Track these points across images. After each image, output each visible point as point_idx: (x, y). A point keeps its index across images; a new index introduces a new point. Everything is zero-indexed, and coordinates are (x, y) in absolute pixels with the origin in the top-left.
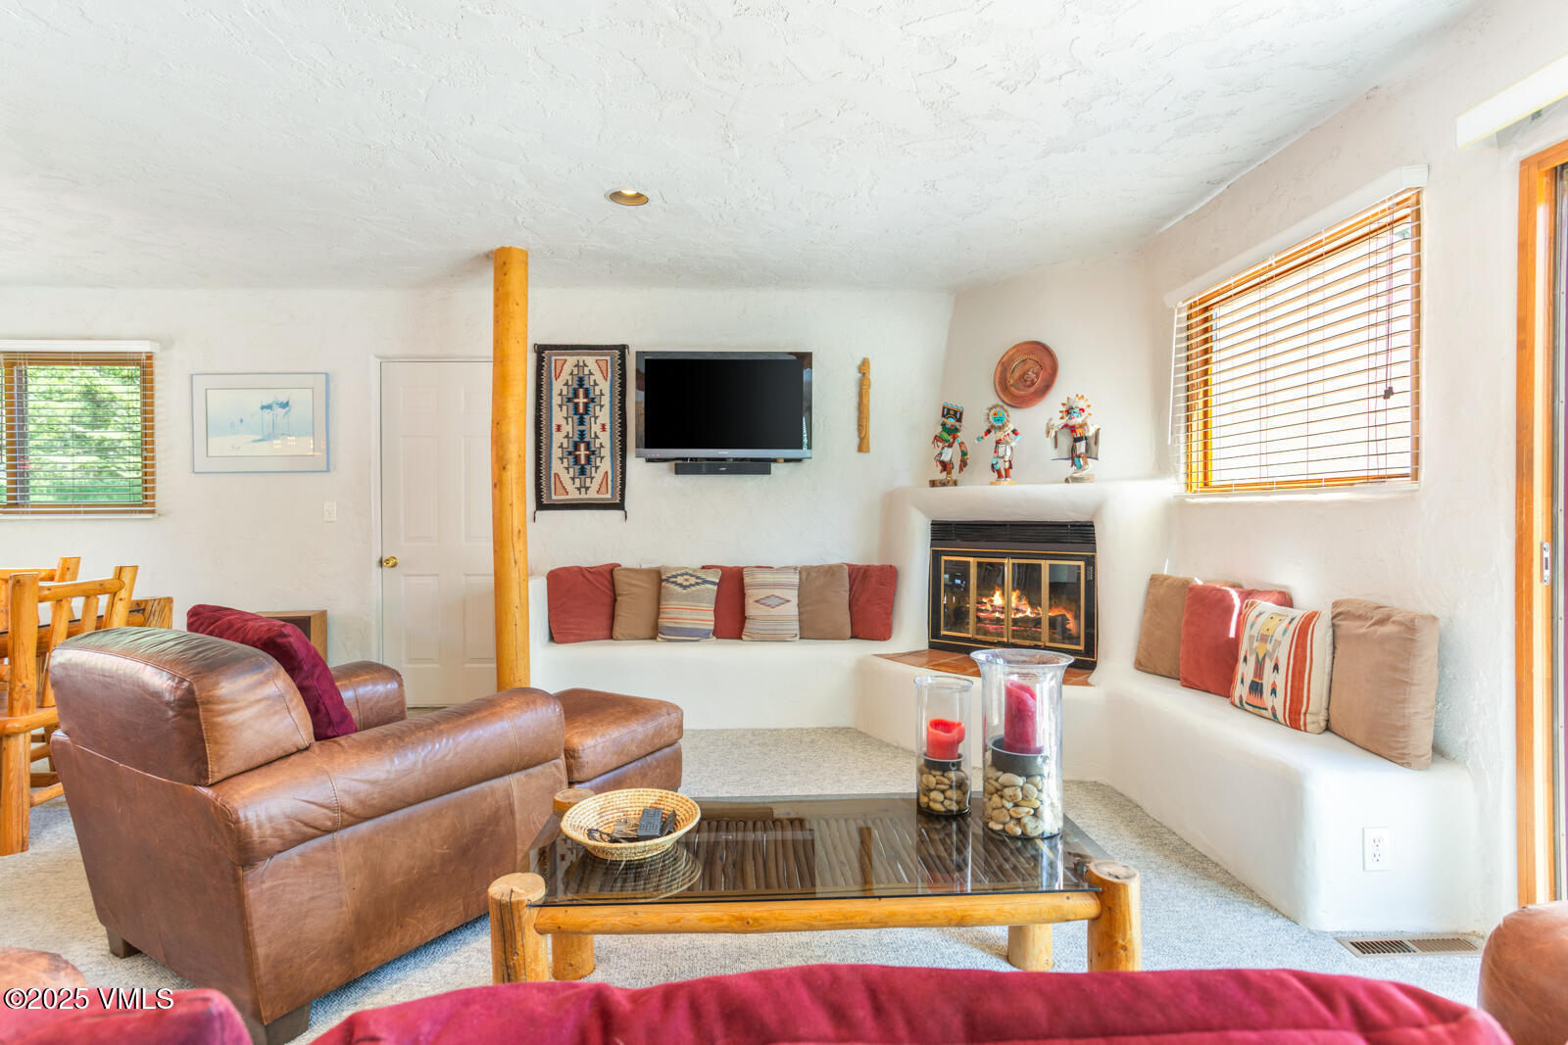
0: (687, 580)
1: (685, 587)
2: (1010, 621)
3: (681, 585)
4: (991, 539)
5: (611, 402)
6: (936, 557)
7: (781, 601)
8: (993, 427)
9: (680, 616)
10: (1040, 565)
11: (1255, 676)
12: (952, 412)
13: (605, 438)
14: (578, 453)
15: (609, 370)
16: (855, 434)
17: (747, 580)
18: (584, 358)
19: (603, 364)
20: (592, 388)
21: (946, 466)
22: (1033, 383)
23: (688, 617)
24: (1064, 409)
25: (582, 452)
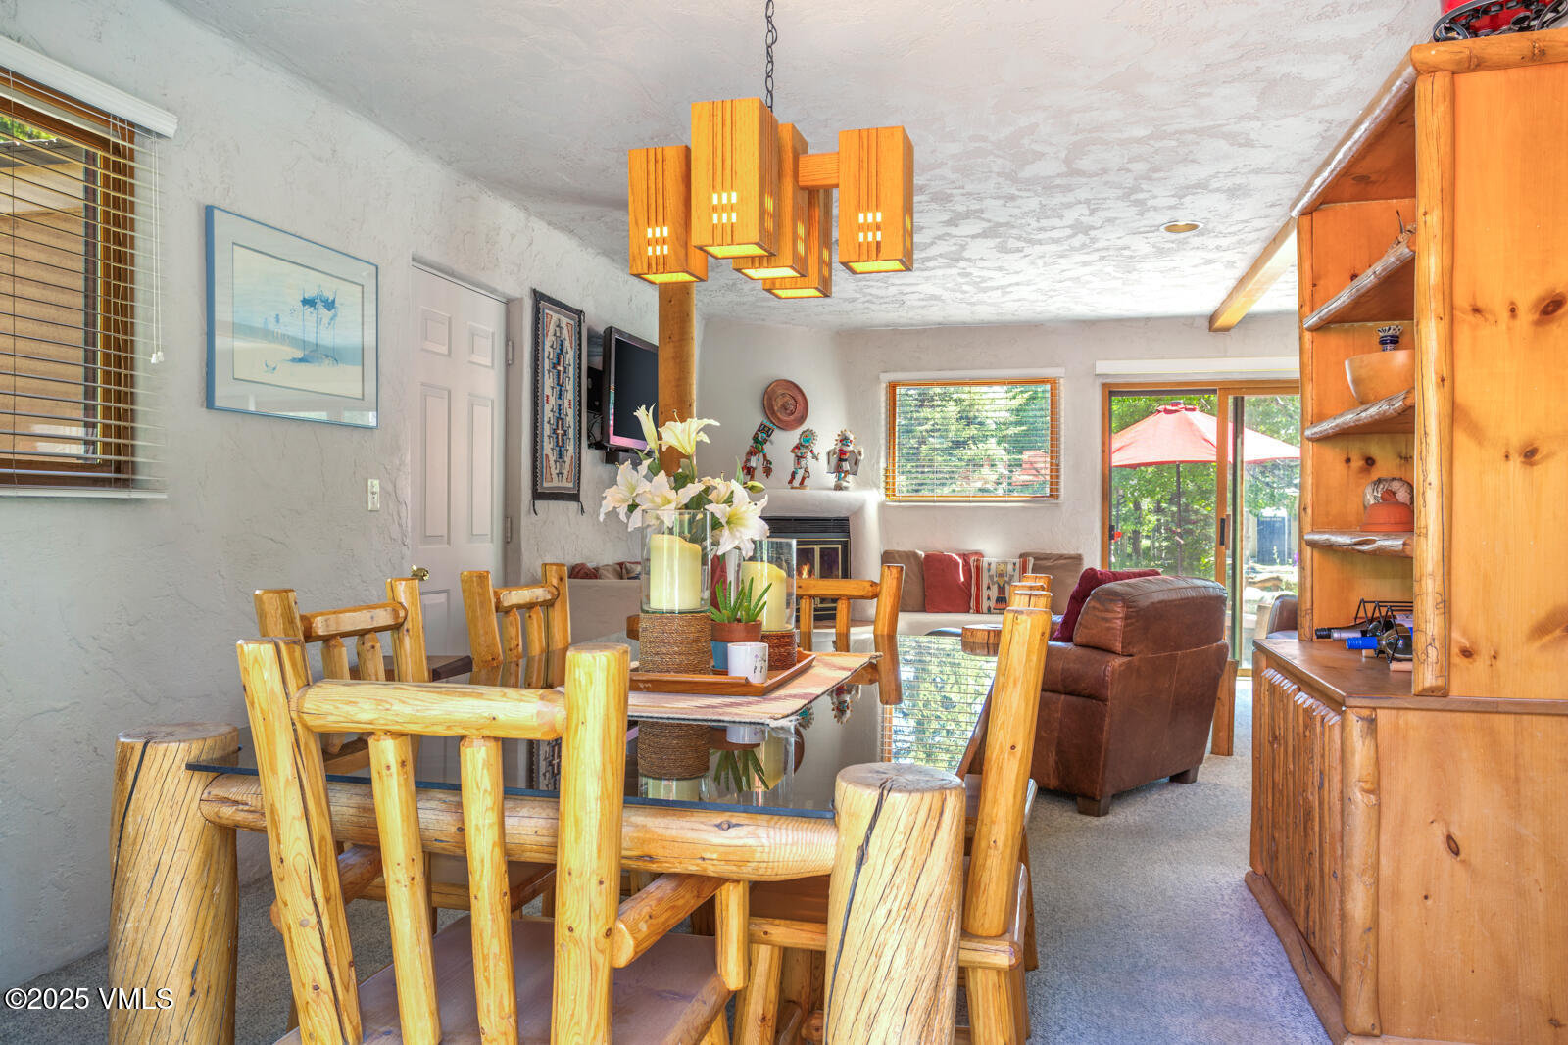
5: (574, 374)
8: (800, 444)
10: (814, 549)
11: (999, 594)
12: (766, 429)
13: (571, 416)
14: (557, 431)
15: (574, 338)
18: (561, 317)
19: (570, 329)
22: (792, 414)
24: (839, 439)
25: (560, 431)
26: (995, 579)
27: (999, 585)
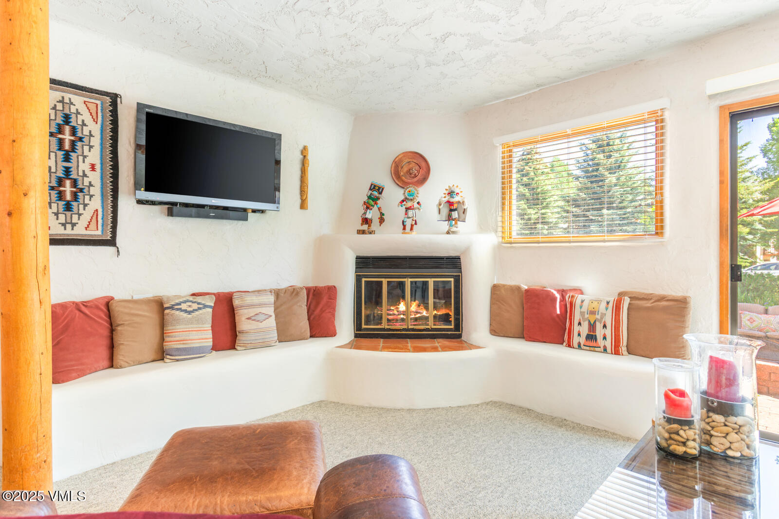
0: (190, 306)
1: (190, 312)
2: (409, 320)
3: (185, 311)
4: (397, 266)
5: (102, 144)
6: (358, 279)
7: (267, 317)
8: (406, 198)
9: (187, 338)
11: (590, 330)
12: (377, 188)
13: (95, 178)
14: (62, 189)
15: (100, 114)
16: (299, 196)
17: (236, 302)
18: (71, 96)
19: (93, 107)
20: (79, 127)
21: (366, 221)
22: (415, 176)
23: (196, 337)
24: (447, 192)
25: (68, 188)
26: (586, 316)
27: (589, 322)
